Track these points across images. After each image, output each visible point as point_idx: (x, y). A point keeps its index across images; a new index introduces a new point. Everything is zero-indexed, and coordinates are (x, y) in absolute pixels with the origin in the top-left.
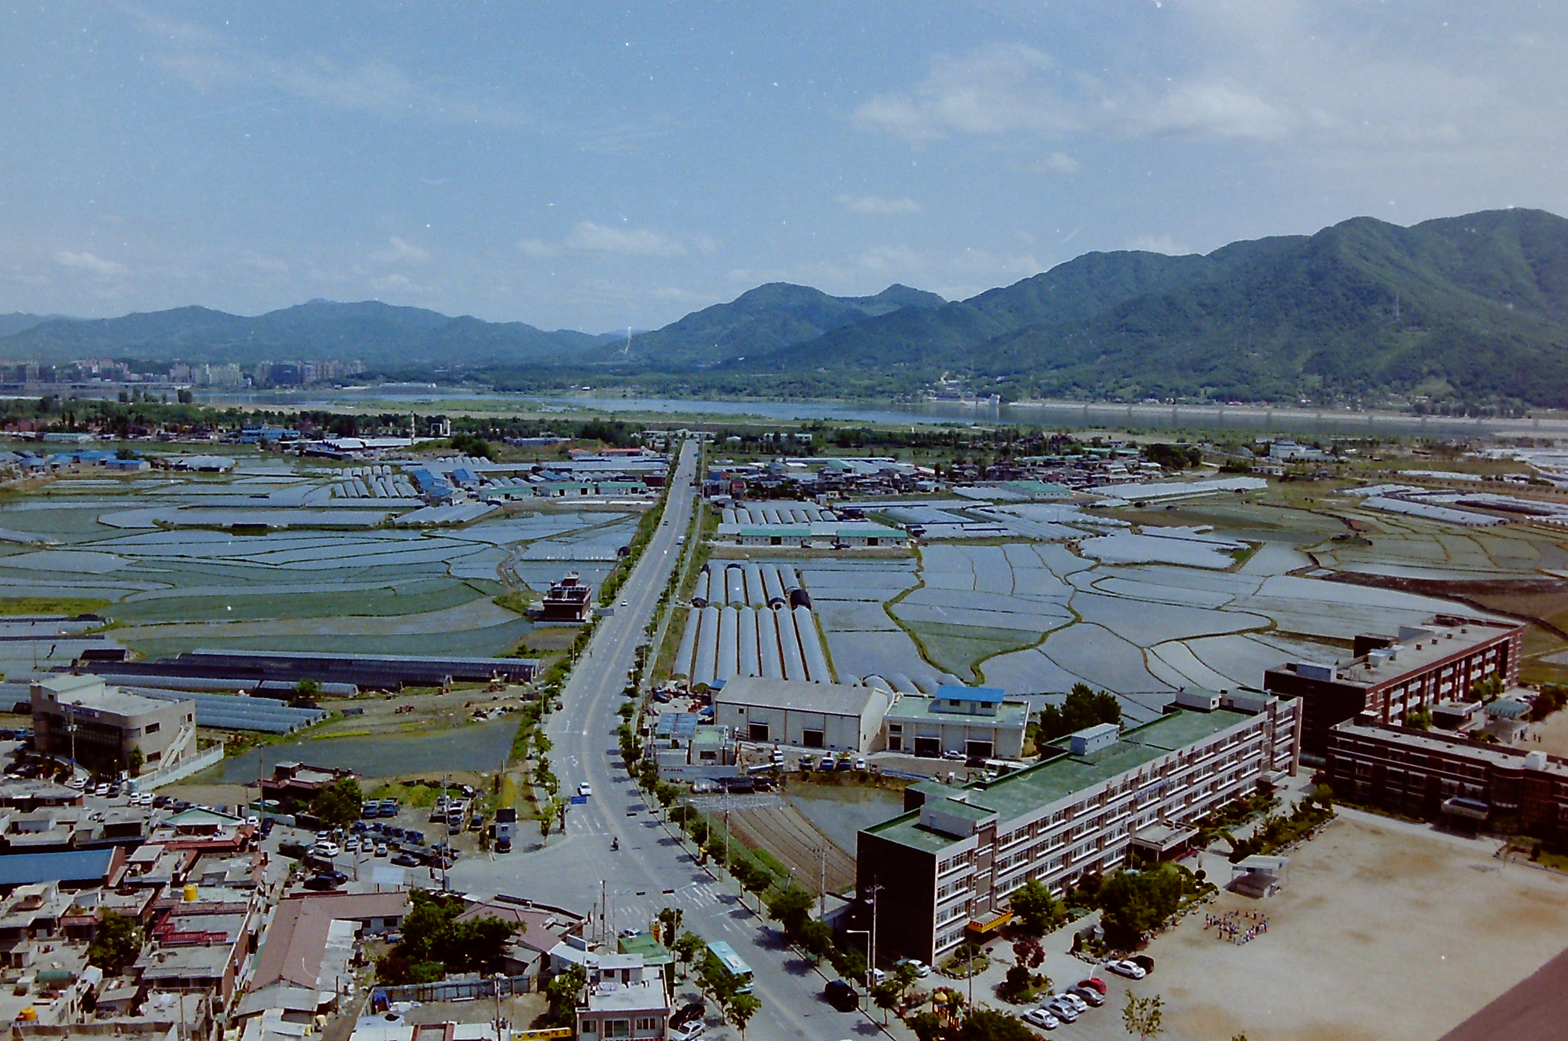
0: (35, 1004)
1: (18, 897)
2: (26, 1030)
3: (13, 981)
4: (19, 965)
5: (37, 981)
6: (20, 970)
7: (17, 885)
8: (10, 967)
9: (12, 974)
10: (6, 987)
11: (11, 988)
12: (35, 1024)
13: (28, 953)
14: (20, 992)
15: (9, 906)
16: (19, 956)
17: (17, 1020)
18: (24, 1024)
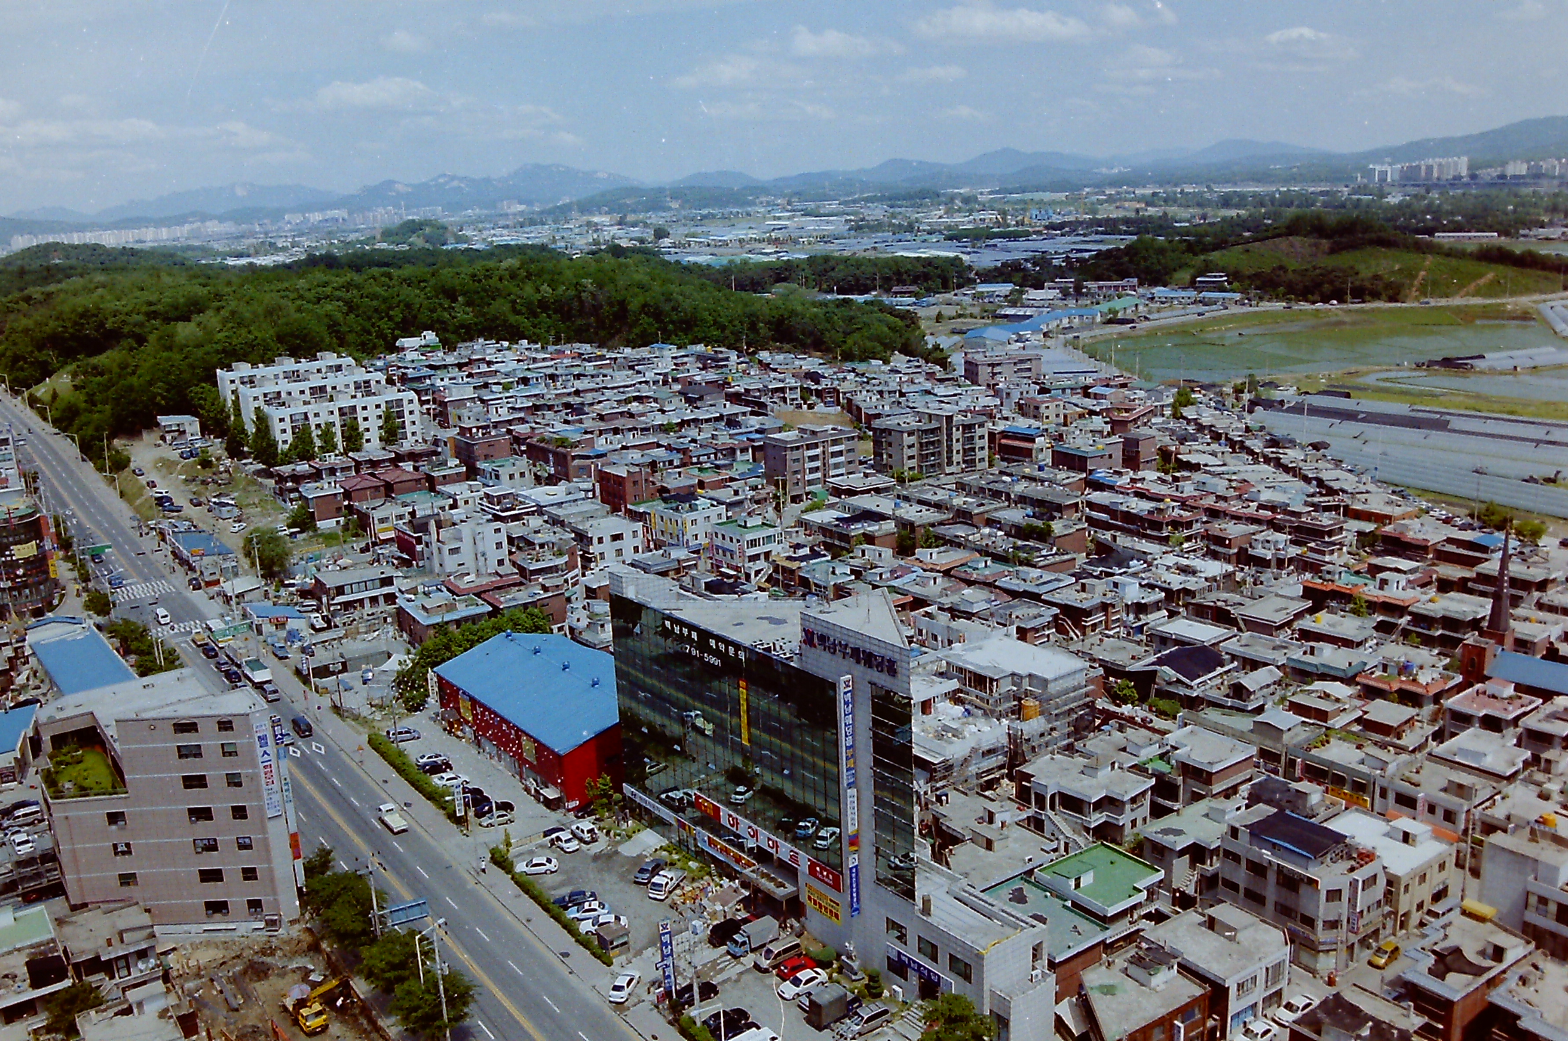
0: (1556, 813)
1: (1558, 706)
2: (1544, 834)
3: (1539, 784)
4: (1547, 771)
5: (1562, 792)
6: (1547, 776)
7: (1559, 694)
8: (1538, 770)
9: (1539, 777)
10: (1532, 787)
11: (1537, 789)
12: (1553, 831)
13: (1557, 762)
14: (1544, 796)
15: (1547, 712)
16: (1548, 762)
17: (1536, 821)
18: (1542, 827)
